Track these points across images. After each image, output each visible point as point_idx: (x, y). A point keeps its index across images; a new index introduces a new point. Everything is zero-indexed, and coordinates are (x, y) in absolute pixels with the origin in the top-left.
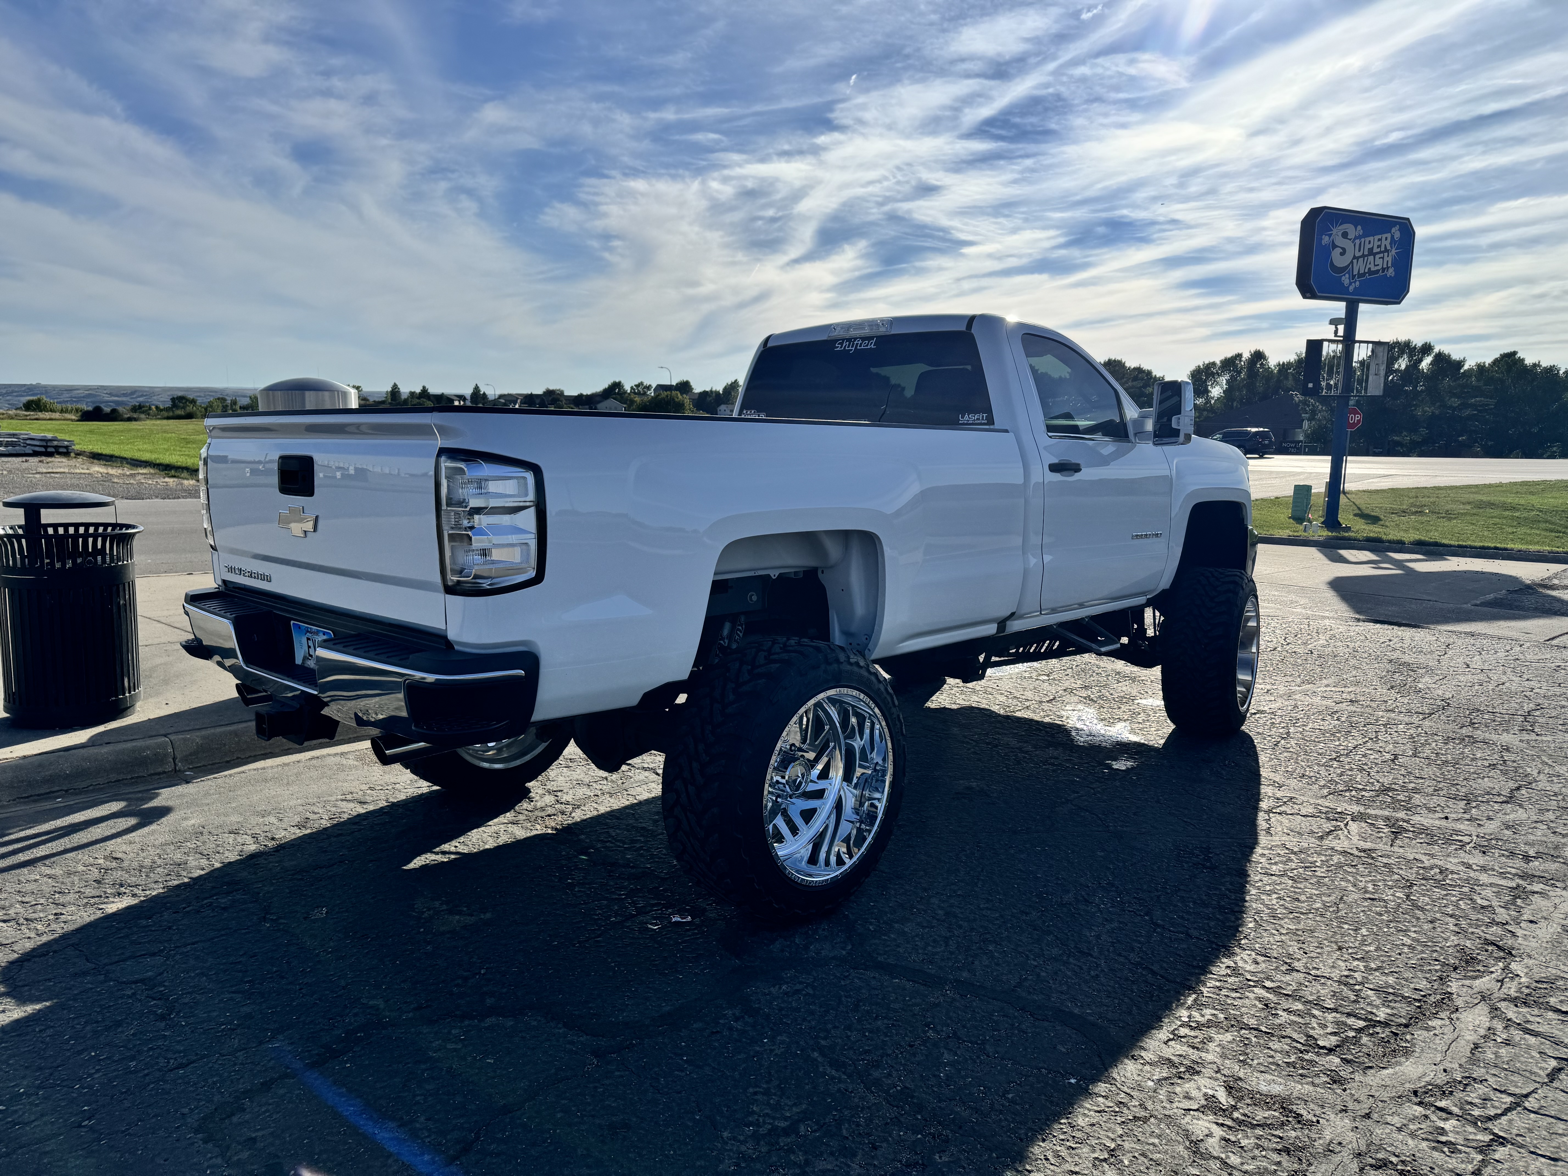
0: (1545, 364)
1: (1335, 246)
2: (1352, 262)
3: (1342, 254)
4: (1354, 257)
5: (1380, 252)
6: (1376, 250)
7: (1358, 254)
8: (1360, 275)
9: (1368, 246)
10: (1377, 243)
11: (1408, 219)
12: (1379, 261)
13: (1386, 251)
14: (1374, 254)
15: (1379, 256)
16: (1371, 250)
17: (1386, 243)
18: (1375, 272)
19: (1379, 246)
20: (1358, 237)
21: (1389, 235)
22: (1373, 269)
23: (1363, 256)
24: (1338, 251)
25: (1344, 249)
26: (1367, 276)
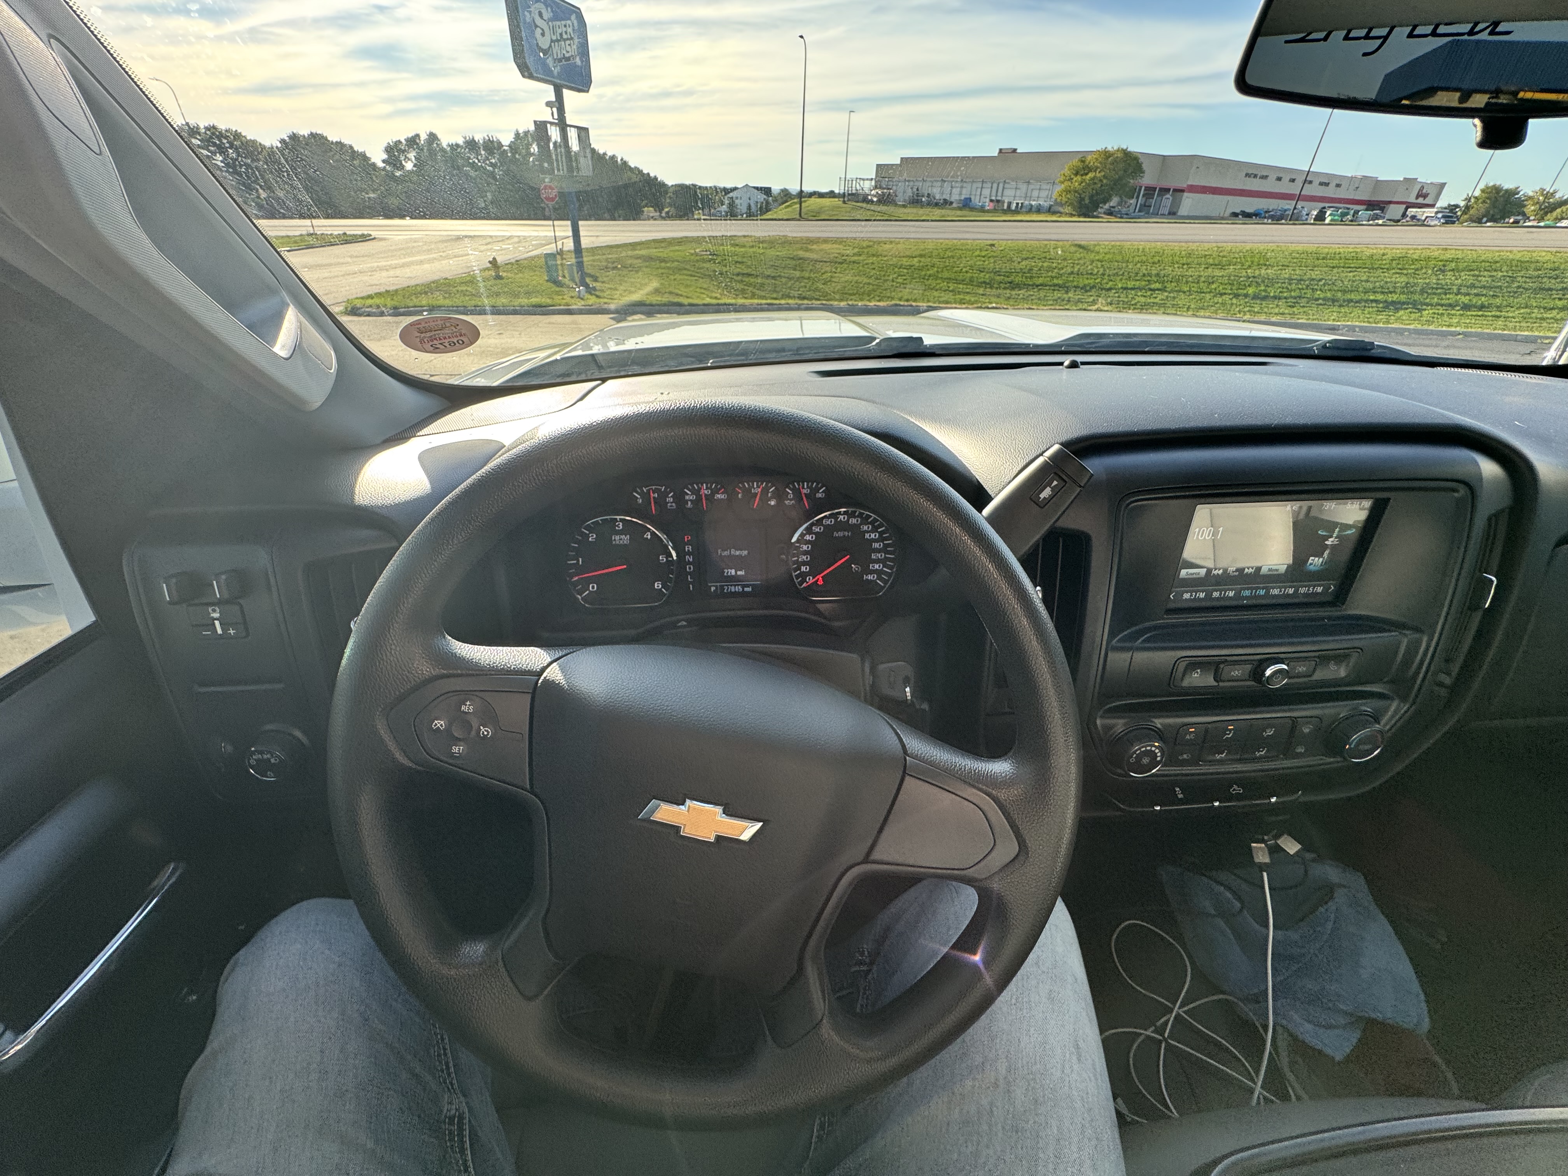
0: (610, 153)
1: (536, 26)
2: (550, 46)
3: (543, 34)
4: (552, 41)
5: (568, 39)
6: (565, 36)
7: (554, 38)
8: (560, 60)
9: (559, 31)
10: (564, 29)
11: (579, 9)
12: (568, 48)
13: (572, 39)
14: (565, 40)
15: (568, 42)
16: (561, 35)
17: (570, 30)
18: (568, 59)
19: (566, 33)
20: (551, 20)
21: (569, 22)
22: (567, 55)
23: (558, 41)
24: (538, 31)
25: (543, 30)
26: (564, 62)
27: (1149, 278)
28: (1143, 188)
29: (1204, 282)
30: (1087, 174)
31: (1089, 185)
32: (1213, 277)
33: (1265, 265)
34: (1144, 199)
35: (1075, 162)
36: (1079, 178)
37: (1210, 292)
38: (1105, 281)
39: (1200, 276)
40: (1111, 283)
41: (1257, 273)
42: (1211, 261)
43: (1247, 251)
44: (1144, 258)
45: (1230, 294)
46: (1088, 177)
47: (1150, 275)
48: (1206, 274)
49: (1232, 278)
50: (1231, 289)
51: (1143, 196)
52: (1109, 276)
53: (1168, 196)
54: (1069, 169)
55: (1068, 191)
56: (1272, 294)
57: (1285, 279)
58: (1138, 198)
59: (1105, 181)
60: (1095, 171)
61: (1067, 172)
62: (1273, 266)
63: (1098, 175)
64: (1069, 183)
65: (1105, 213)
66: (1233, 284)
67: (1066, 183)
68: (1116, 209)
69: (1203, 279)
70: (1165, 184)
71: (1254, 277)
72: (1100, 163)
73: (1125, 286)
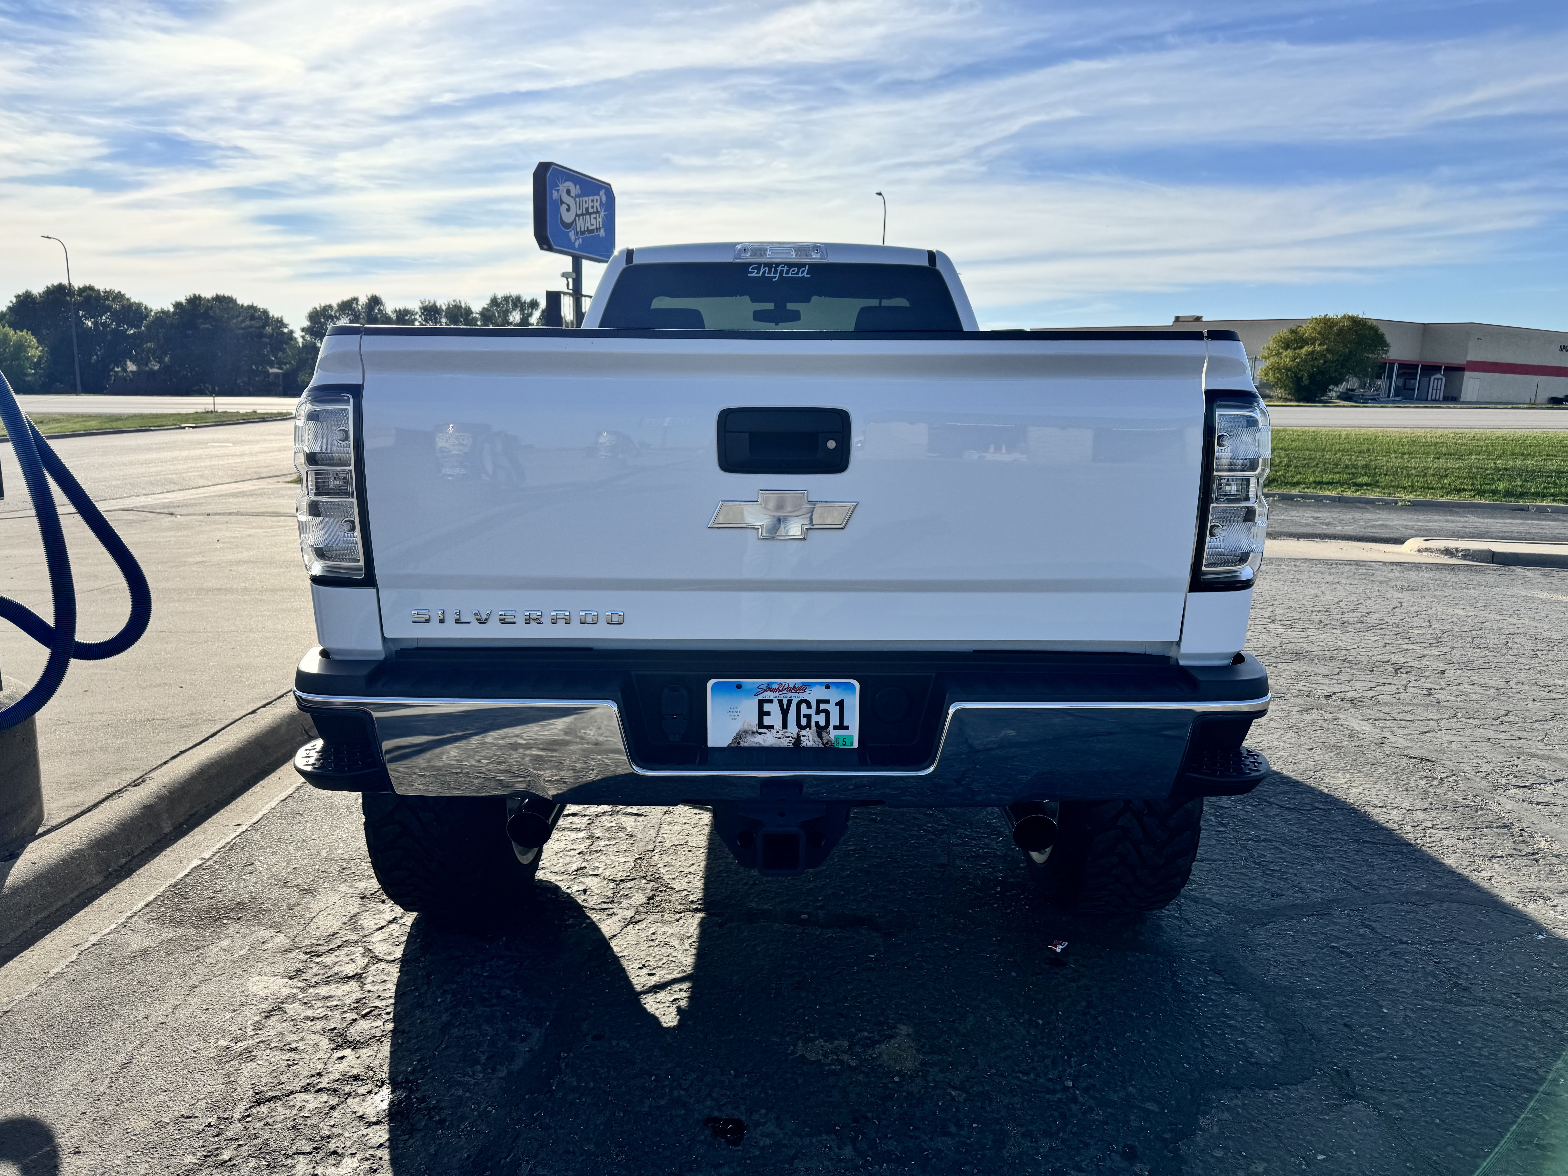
1: (562, 202)
2: (575, 220)
3: (568, 210)
4: (577, 215)
5: (594, 213)
6: (591, 210)
7: (579, 212)
9: (585, 206)
10: (591, 204)
11: (609, 185)
12: (593, 221)
13: (598, 212)
14: (590, 214)
15: (593, 216)
16: (587, 209)
17: (598, 204)
18: (592, 231)
19: (593, 207)
20: (578, 196)
21: (598, 197)
22: (590, 228)
23: (582, 215)
24: (564, 207)
25: (568, 206)
26: (587, 234)
27: (1354, 470)
28: (1396, 366)
29: (1433, 475)
30: (1301, 347)
31: (1305, 361)
32: (1446, 470)
33: (1523, 454)
34: (1401, 381)
35: (1284, 332)
36: (1289, 352)
37: (1442, 488)
38: (1290, 474)
39: (1427, 468)
40: (1299, 477)
41: (1511, 463)
42: (1444, 450)
43: (1497, 438)
44: (1347, 446)
45: (1471, 490)
46: (1304, 351)
47: (1355, 467)
48: (1436, 466)
49: (1474, 470)
50: (1473, 484)
51: (1398, 376)
52: (1296, 467)
53: (1438, 376)
54: (1274, 342)
55: (1276, 368)
56: (1532, 491)
57: (1552, 471)
58: (1390, 377)
59: (1329, 356)
60: (1313, 343)
61: (1272, 344)
62: (1534, 456)
63: (1318, 348)
64: (1277, 359)
65: (1339, 398)
66: (1476, 478)
67: (1272, 359)
68: (1357, 392)
69: (1431, 472)
70: (1432, 358)
71: (1506, 469)
72: (1319, 333)
73: (1318, 479)
